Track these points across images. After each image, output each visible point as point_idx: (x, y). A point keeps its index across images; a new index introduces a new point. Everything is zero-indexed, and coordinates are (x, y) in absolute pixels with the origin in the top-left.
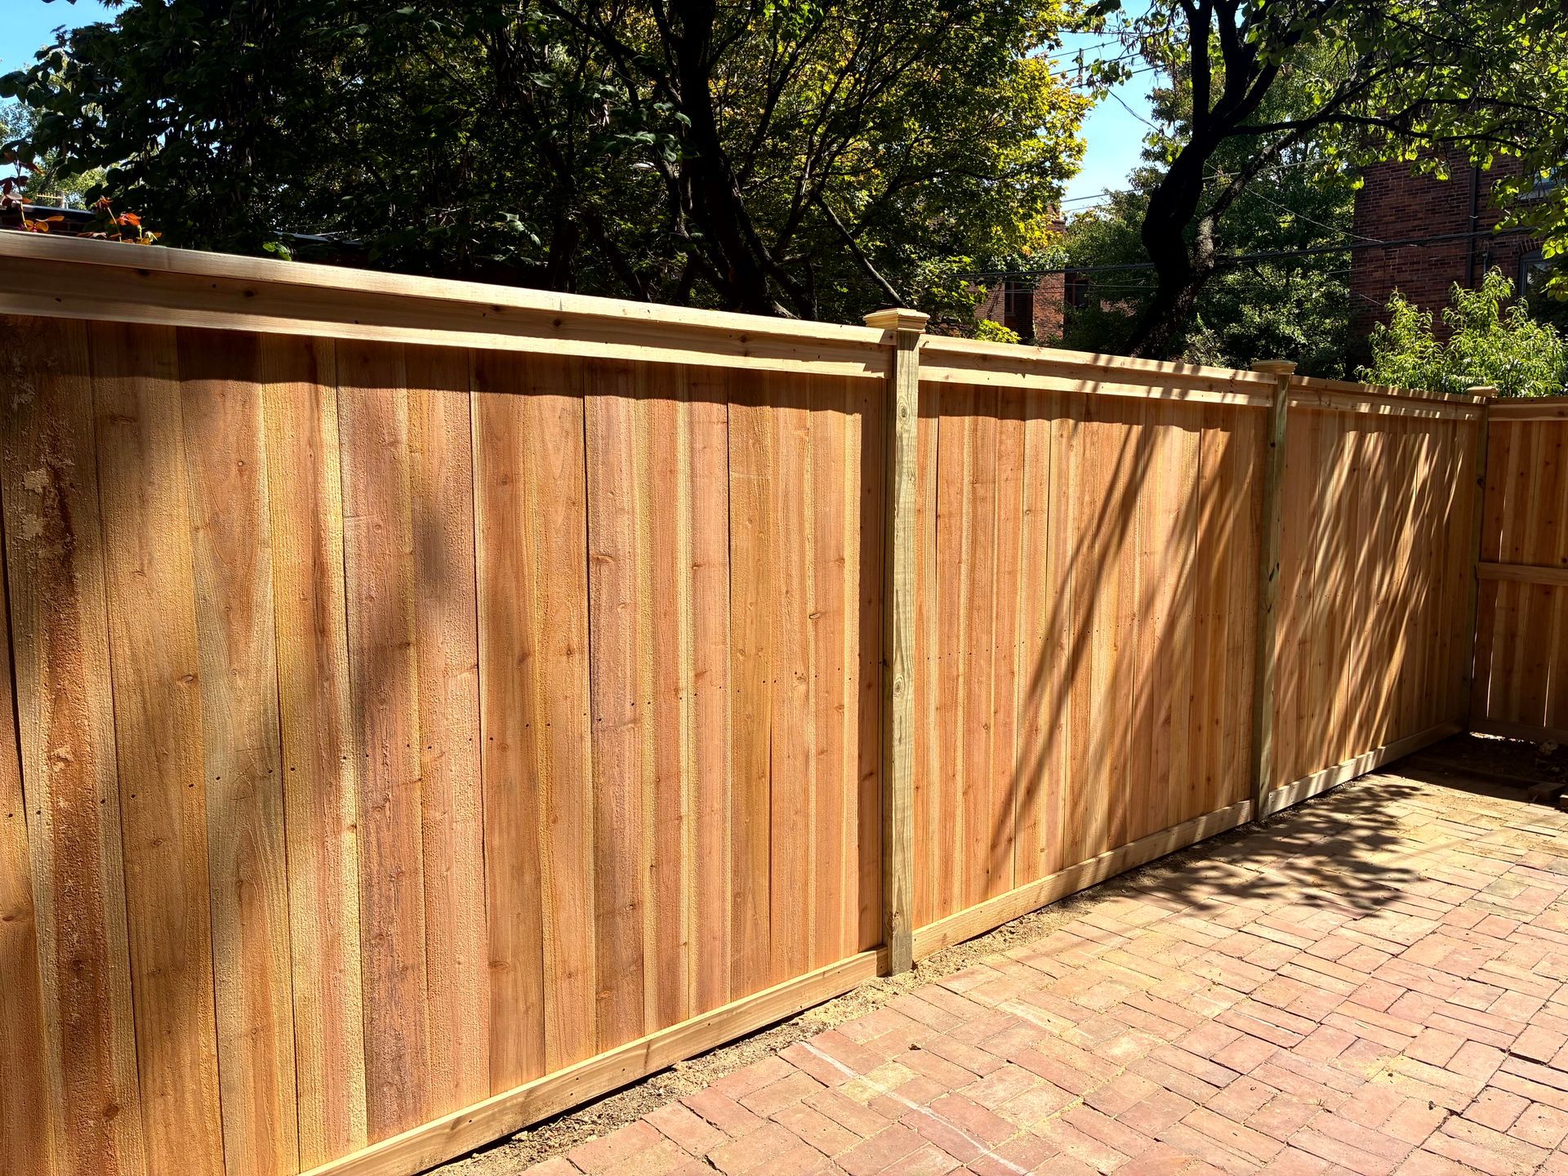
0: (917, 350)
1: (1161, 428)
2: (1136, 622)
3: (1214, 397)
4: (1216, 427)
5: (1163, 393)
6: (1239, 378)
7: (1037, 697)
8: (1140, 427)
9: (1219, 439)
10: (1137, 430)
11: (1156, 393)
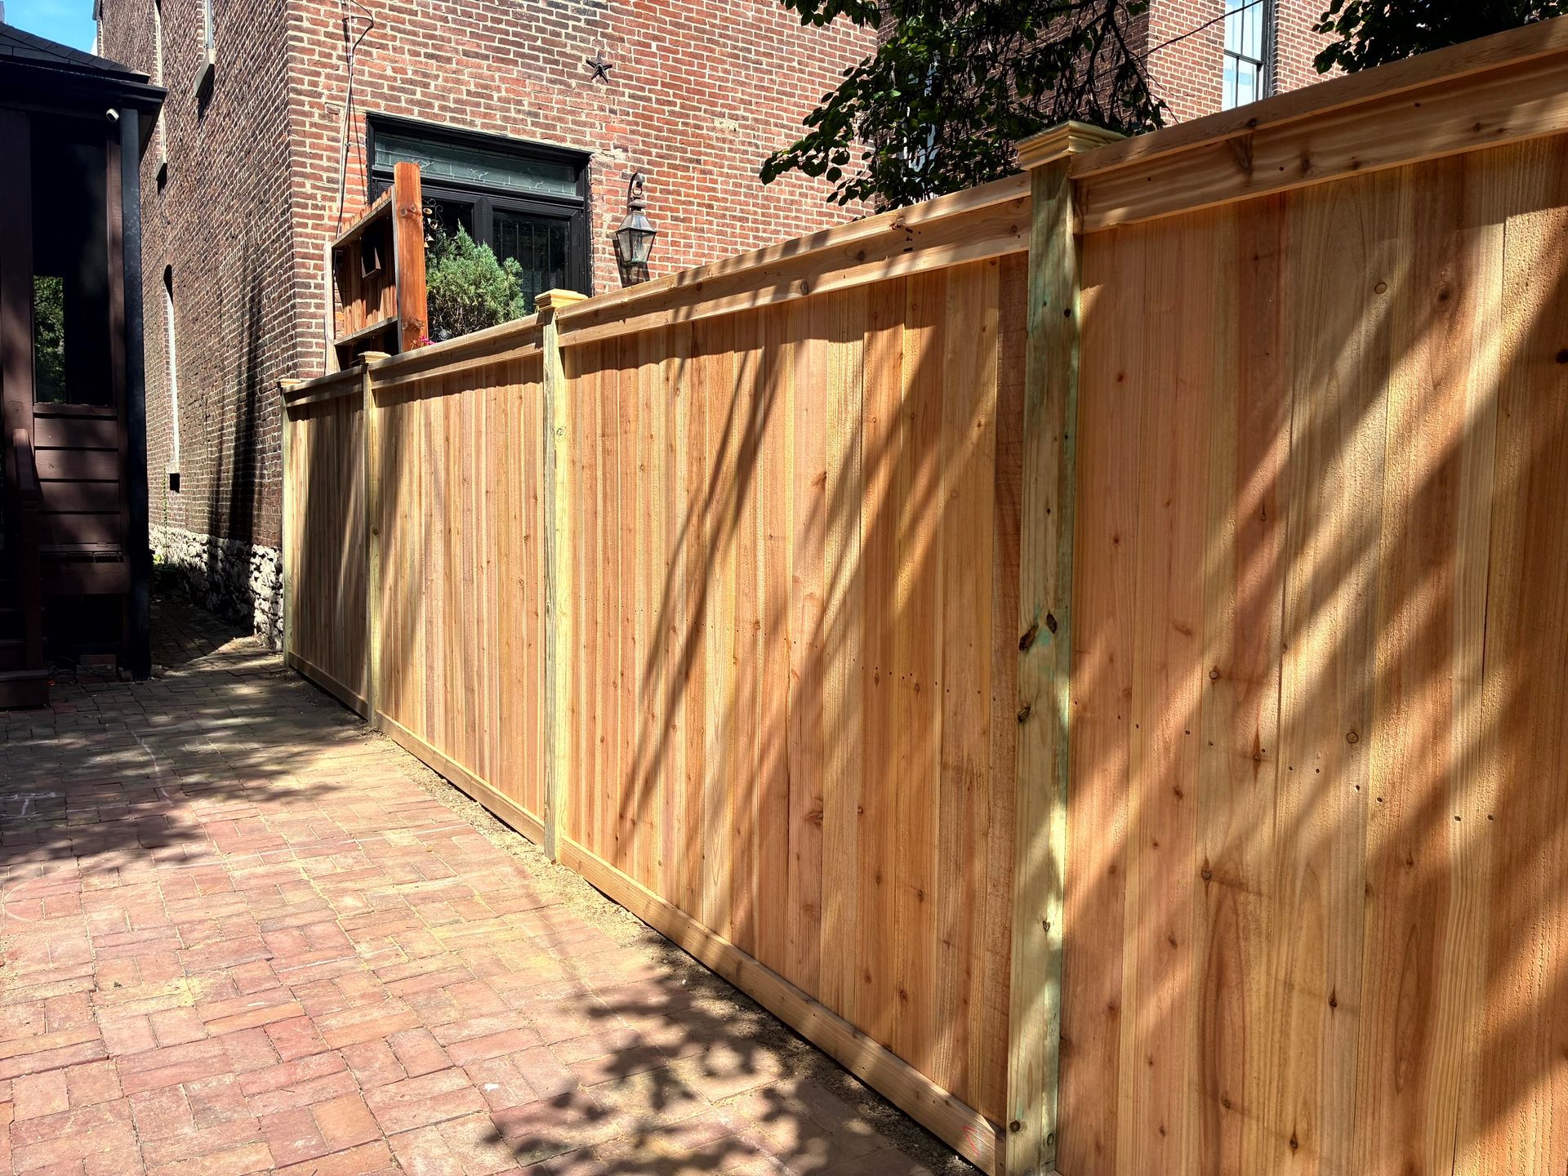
0: (553, 322)
1: (789, 347)
2: (761, 634)
3: (870, 273)
4: (896, 323)
5: (776, 293)
6: (914, 219)
7: (652, 680)
8: (760, 352)
9: (911, 342)
10: (756, 356)
11: (765, 298)
